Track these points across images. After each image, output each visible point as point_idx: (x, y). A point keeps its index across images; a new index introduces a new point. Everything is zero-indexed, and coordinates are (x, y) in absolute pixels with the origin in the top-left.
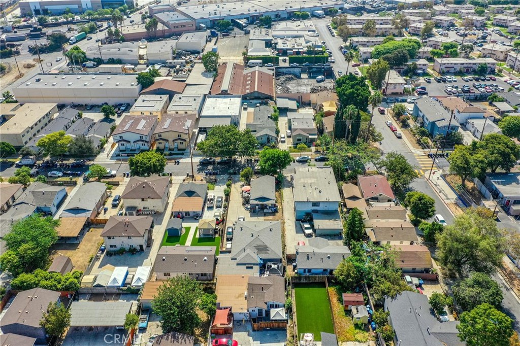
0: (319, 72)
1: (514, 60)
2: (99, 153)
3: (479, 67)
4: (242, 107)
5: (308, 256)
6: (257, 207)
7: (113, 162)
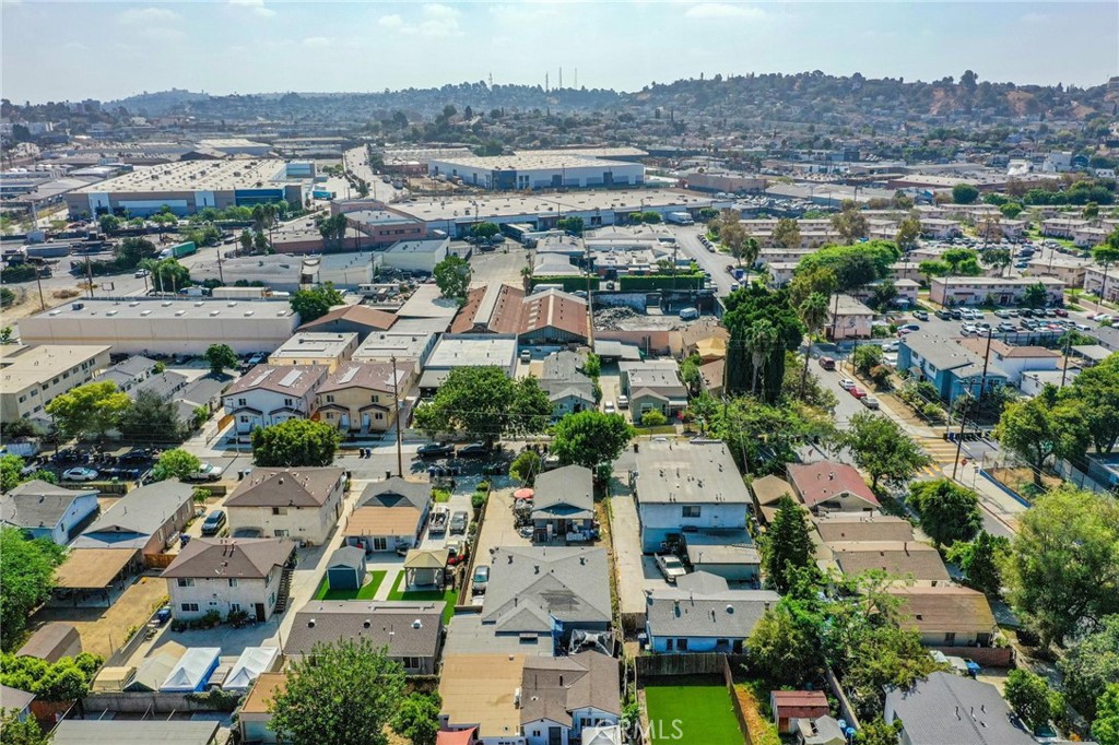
0: (685, 302)
1: (1100, 279)
2: (187, 436)
3: (1028, 291)
4: (519, 360)
5: (677, 608)
6: (550, 528)
7: (219, 453)
